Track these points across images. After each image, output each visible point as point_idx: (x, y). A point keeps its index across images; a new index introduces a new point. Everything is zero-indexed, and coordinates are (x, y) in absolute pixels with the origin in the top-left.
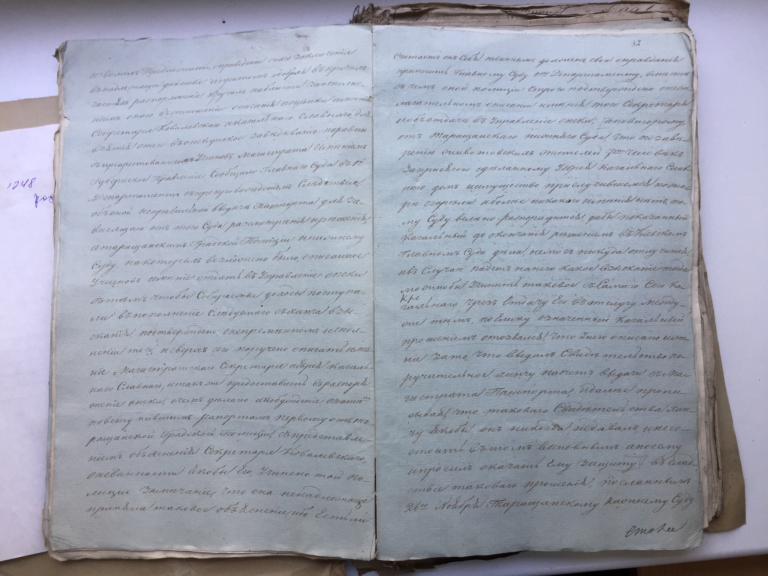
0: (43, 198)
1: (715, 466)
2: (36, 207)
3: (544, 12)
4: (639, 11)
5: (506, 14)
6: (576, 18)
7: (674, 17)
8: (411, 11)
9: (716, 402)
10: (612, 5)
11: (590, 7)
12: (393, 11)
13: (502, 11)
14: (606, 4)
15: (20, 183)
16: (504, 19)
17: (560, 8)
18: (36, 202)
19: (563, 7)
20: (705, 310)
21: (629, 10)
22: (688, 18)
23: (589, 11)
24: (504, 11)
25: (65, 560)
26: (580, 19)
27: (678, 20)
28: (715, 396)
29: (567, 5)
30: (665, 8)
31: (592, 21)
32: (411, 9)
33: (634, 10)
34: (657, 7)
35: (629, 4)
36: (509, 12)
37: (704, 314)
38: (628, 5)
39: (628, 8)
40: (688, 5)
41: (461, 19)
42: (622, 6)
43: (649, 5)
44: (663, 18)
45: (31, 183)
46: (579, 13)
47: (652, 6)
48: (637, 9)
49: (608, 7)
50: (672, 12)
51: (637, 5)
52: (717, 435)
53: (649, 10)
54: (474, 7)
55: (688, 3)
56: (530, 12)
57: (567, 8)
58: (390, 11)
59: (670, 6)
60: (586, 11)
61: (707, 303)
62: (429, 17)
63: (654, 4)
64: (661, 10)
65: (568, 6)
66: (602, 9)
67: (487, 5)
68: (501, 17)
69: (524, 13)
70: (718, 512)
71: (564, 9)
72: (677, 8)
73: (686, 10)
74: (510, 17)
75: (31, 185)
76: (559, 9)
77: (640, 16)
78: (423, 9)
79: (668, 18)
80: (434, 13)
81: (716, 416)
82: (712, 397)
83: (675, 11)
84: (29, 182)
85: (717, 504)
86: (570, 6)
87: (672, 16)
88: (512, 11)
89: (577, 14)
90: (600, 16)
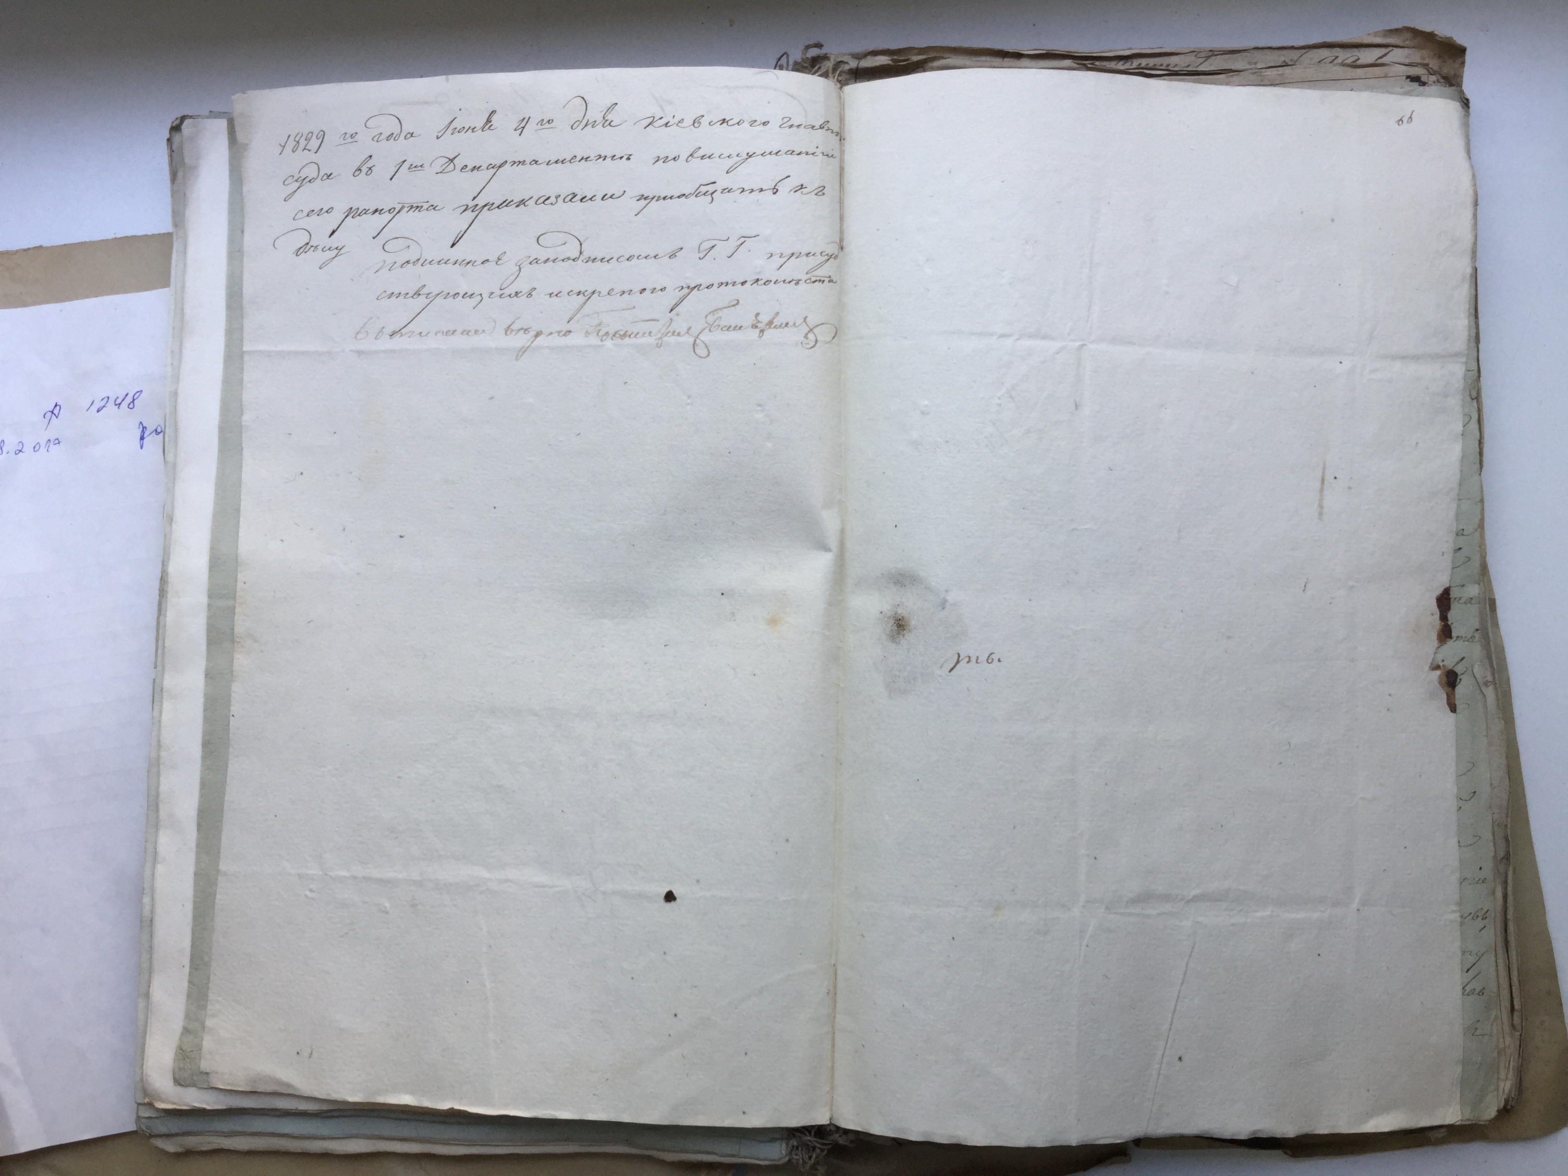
0: (156, 430)
1: (1506, 1004)
2: (141, 448)
3: (1161, 65)
4: (1359, 62)
5: (1084, 69)
6: (1228, 77)
7: (1432, 74)
8: (890, 62)
9: (1511, 868)
10: (1304, 51)
11: (1258, 55)
12: (853, 64)
13: (1075, 63)
14: (1293, 48)
15: (112, 400)
17: (1196, 56)
18: (142, 438)
19: (1203, 55)
20: (1490, 678)
21: (1339, 60)
22: (1462, 77)
23: (1255, 63)
24: (1078, 64)
25: (180, 1150)
26: (1236, 80)
27: (1442, 81)
28: (1507, 857)
29: (1210, 51)
30: (1416, 56)
31: (1261, 83)
32: (892, 60)
33: (1349, 61)
34: (1397, 55)
35: (1338, 49)
36: (1089, 66)
37: (1488, 687)
38: (1337, 51)
39: (1337, 57)
40: (1462, 51)
42: (1325, 53)
43: (1384, 51)
44: (1408, 77)
45: (134, 400)
46: (1234, 68)
47: (1388, 53)
48: (1357, 58)
49: (1295, 54)
50: (1428, 65)
51: (1356, 52)
52: (1512, 938)
53: (1380, 61)
54: (1019, 56)
55: (1463, 47)
56: (1134, 66)
57: (1209, 57)
58: (847, 63)
59: (1424, 51)
60: (1249, 63)
61: (1495, 663)
63: (1392, 48)
64: (1407, 61)
65: (1212, 53)
66: (1282, 59)
67: (1045, 52)
69: (1121, 66)
70: (1511, 1100)
71: (1202, 60)
72: (1439, 57)
73: (1459, 61)
75: (132, 405)
76: (1193, 58)
77: (1361, 72)
78: (915, 58)
79: (1420, 77)
80: (938, 66)
81: (1510, 898)
82: (1502, 859)
83: (1434, 64)
84: (129, 399)
85: (1508, 1085)
86: (1216, 53)
87: (1428, 73)
88: (1096, 64)
89: (1231, 70)
90: (1275, 73)
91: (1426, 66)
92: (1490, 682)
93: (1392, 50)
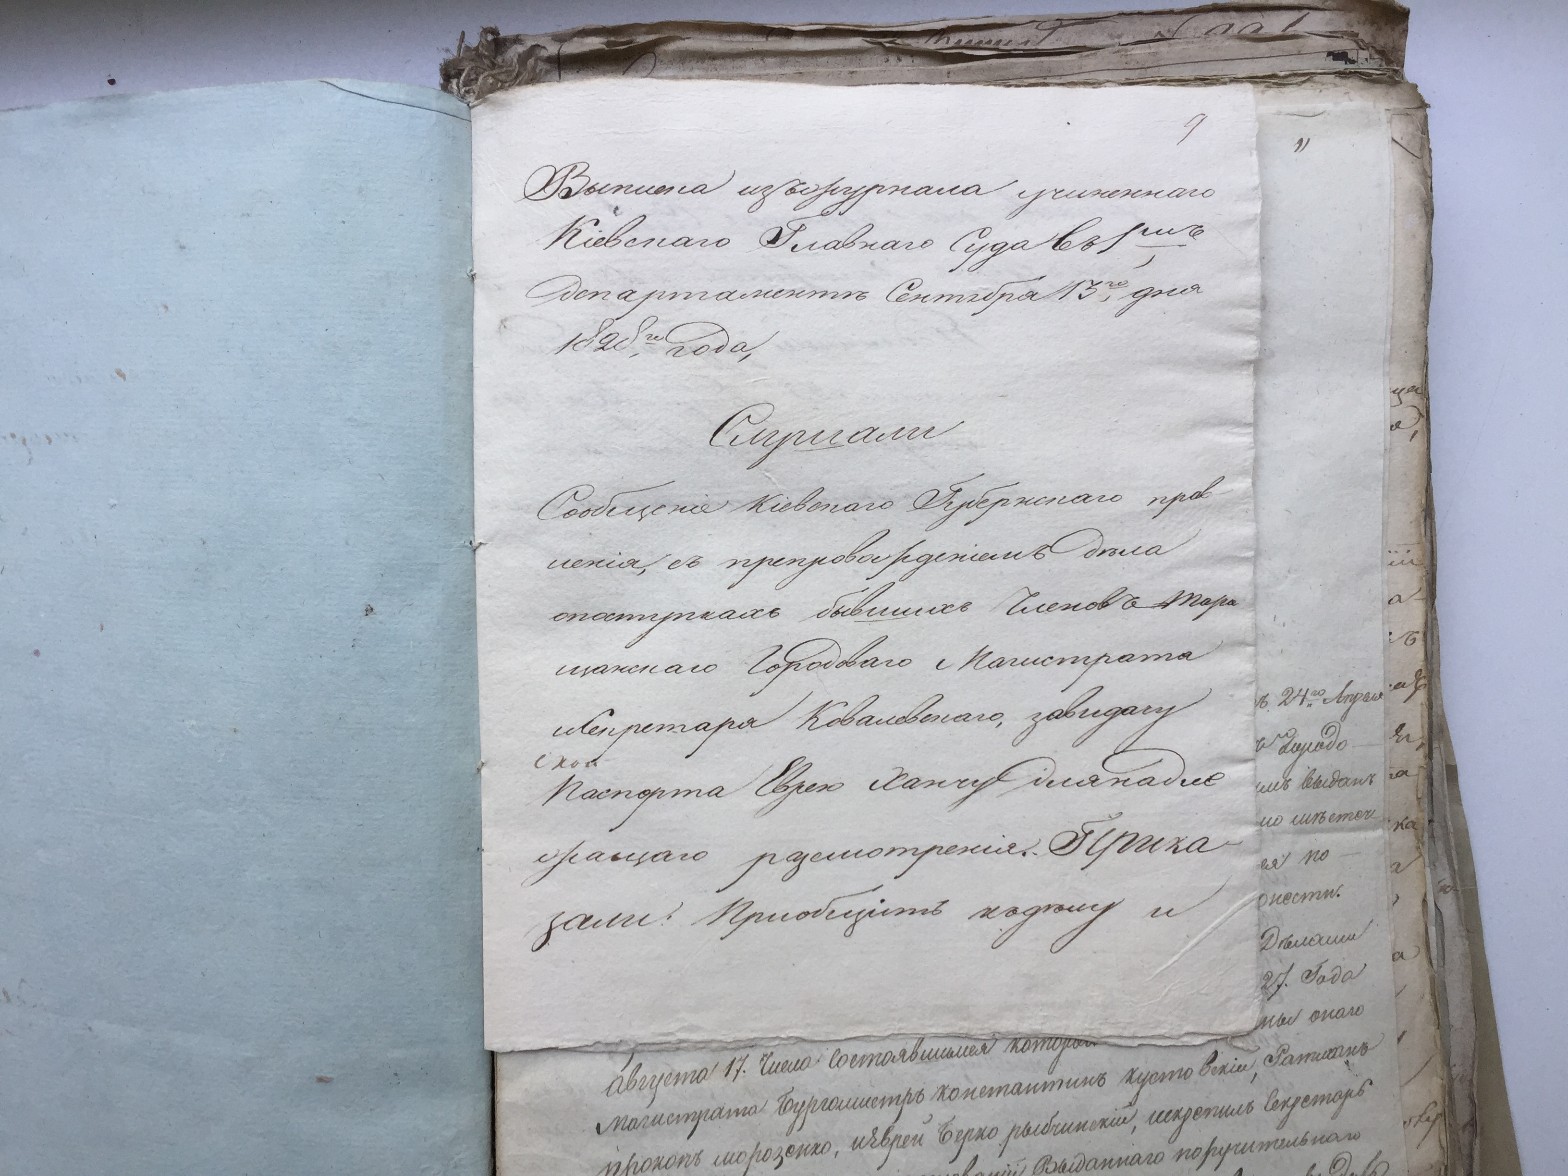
3: (989, 42)
4: (1260, 34)
5: (880, 50)
6: (1081, 57)
7: (1362, 48)
8: (605, 47)
9: (1478, 1145)
10: (1185, 17)
11: (1123, 24)
12: (552, 49)
13: (867, 41)
14: (1171, 13)
16: (875, 63)
17: (1037, 28)
19: (1046, 25)
20: (1448, 882)
21: (1235, 30)
22: (1404, 51)
23: (1119, 37)
24: (872, 43)
26: (1091, 61)
27: (1375, 56)
28: (1472, 1125)
29: (1058, 20)
30: (1339, 22)
31: (1127, 66)
32: (607, 44)
33: (1248, 31)
34: (1315, 22)
35: (1233, 14)
36: (887, 45)
37: (1446, 892)
38: (1232, 17)
39: (1231, 26)
40: (1403, 14)
41: (750, 65)
42: (1214, 19)
43: (1294, 15)
44: (1329, 54)
46: (1088, 43)
47: (1302, 18)
48: (1259, 26)
49: (1174, 22)
50: (1357, 35)
51: (1256, 17)
53: (1291, 31)
54: (787, 33)
55: (1405, 9)
57: (1054, 29)
58: (544, 48)
59: (1352, 15)
60: (1111, 37)
61: (1455, 862)
62: (658, 64)
63: (1306, 11)
64: (1327, 30)
65: (1061, 23)
66: (1156, 29)
67: (825, 27)
68: (867, 58)
69: (931, 45)
71: (1046, 33)
72: (1372, 24)
73: (1400, 28)
74: (893, 59)
76: (1034, 31)
77: (1263, 47)
78: (645, 40)
79: (1346, 53)
80: (674, 52)
83: (1365, 33)
86: (1065, 23)
87: (1357, 48)
88: (897, 42)
89: (1085, 47)
90: (1148, 51)
91: (1354, 36)
92: (1449, 886)
93: (1308, 13)
